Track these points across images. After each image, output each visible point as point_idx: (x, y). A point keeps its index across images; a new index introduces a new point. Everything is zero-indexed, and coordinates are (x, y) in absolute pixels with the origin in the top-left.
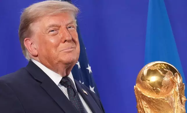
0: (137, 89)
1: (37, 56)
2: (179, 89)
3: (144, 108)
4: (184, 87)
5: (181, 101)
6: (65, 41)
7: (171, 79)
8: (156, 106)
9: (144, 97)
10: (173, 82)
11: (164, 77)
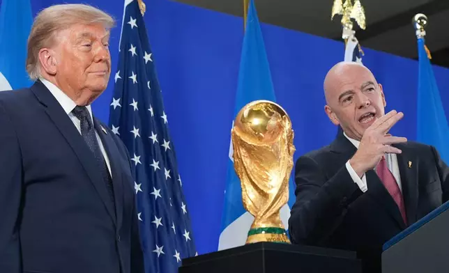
0: (234, 133)
1: (54, 75)
2: (287, 137)
3: (243, 157)
4: (293, 134)
5: (289, 151)
6: (100, 60)
7: (278, 123)
8: (258, 155)
9: (243, 144)
10: (281, 127)
11: (269, 119)
